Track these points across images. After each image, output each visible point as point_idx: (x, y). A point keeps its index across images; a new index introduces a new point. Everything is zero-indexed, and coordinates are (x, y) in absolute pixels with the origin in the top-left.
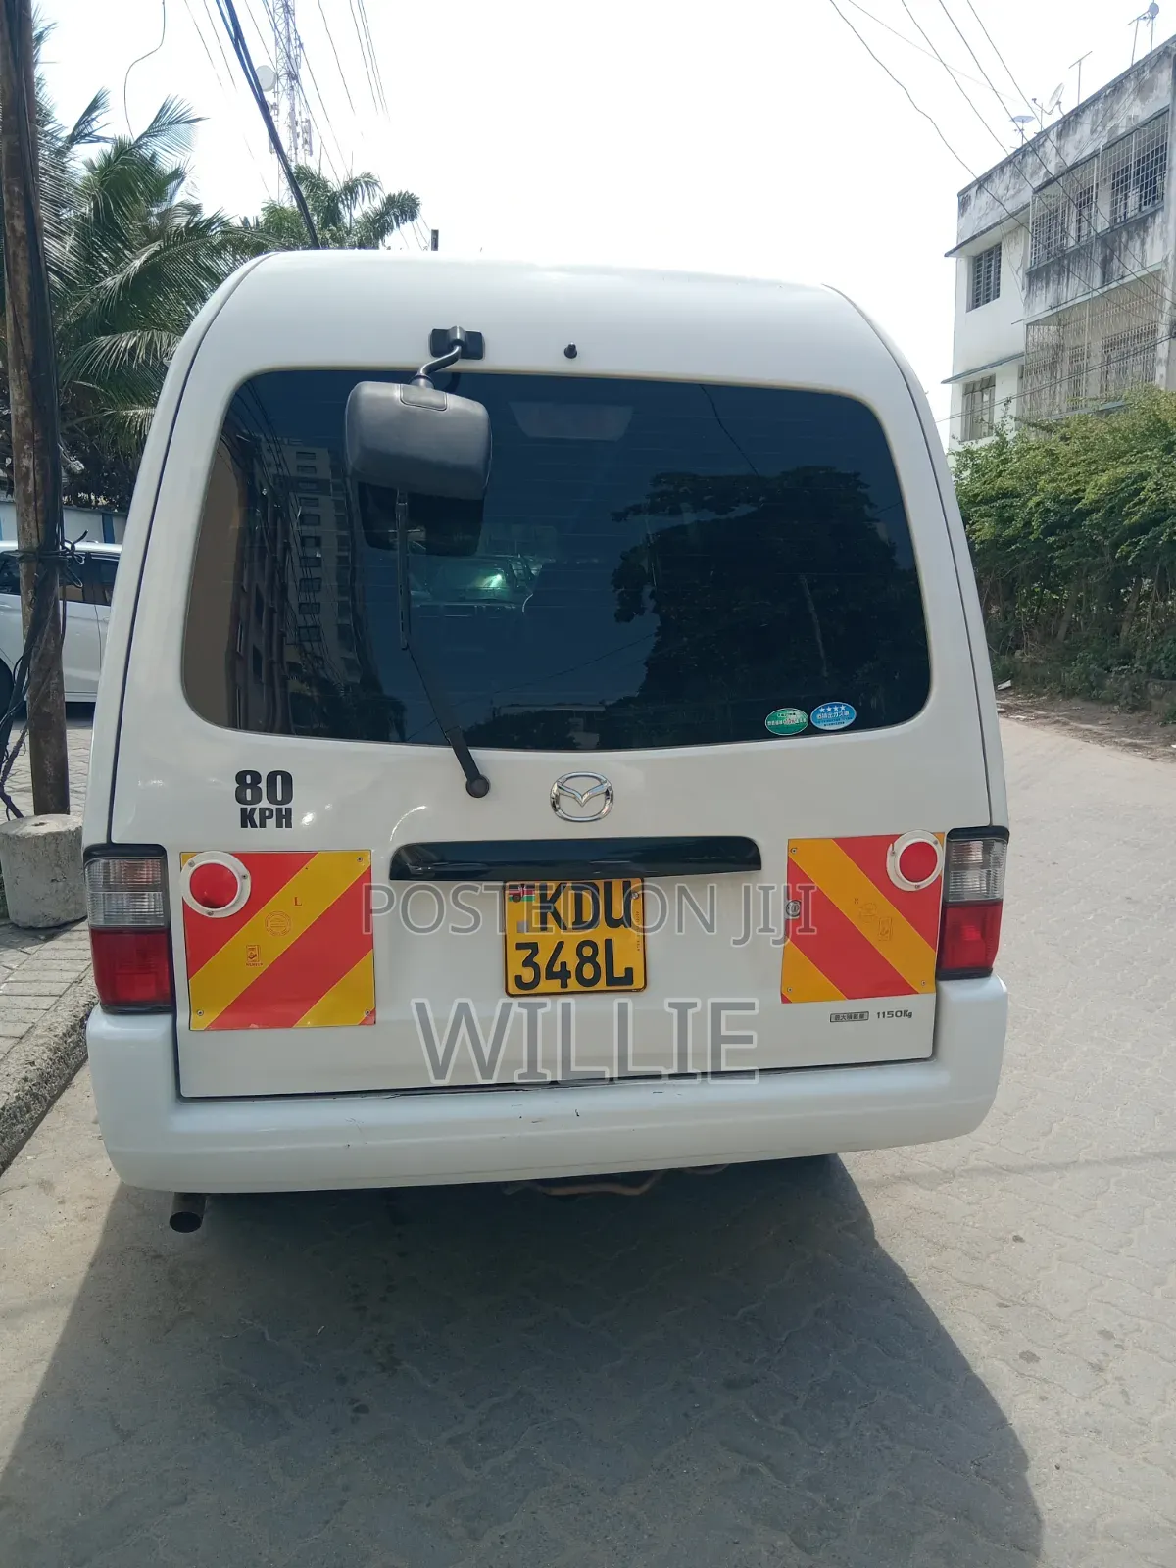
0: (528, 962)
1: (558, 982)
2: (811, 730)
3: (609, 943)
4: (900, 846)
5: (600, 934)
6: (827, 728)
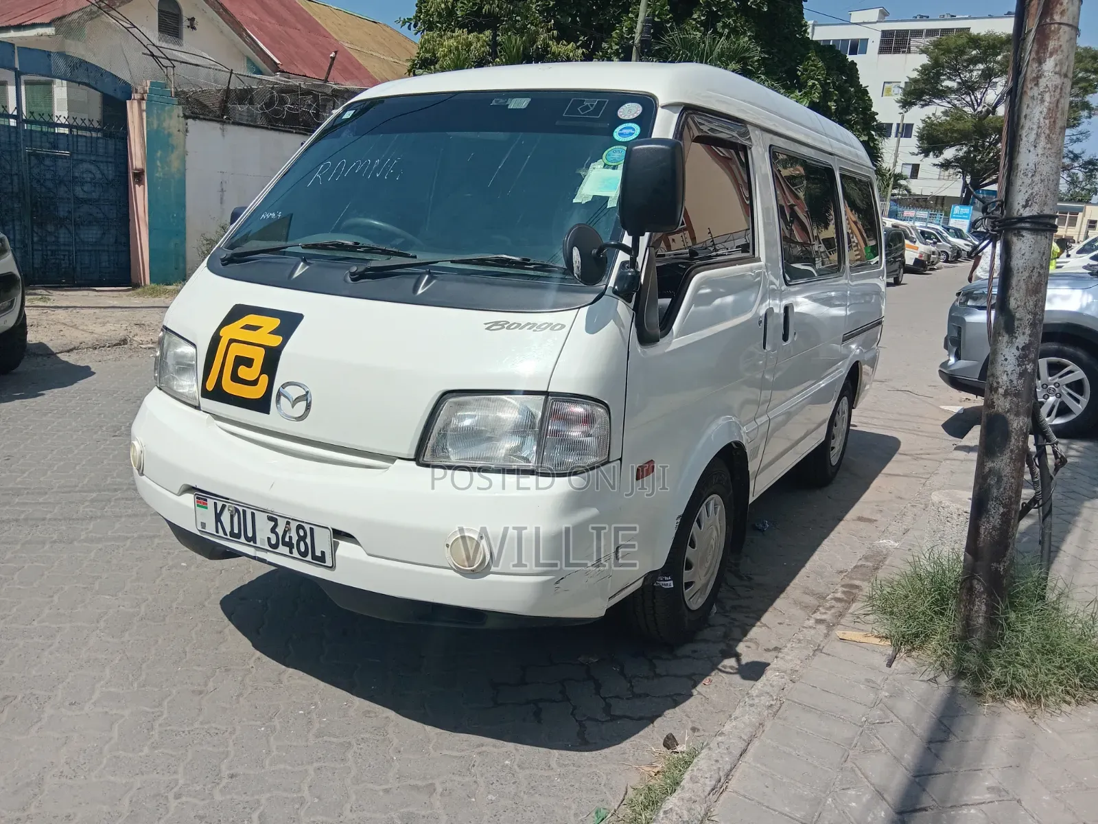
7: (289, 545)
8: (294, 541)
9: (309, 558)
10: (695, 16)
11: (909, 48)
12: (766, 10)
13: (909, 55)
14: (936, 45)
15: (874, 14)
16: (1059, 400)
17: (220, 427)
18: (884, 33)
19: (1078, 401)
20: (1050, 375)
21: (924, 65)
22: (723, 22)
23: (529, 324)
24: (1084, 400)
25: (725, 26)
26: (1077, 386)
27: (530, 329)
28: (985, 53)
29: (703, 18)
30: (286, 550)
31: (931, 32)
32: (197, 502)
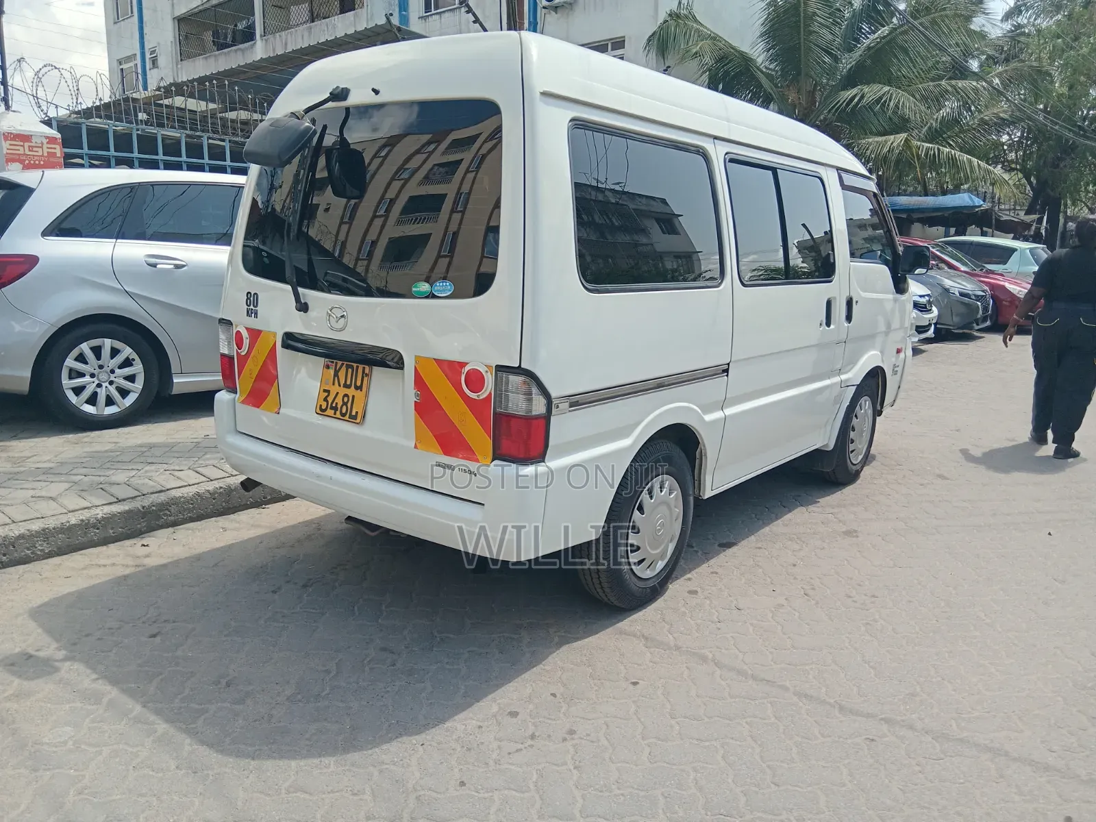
0: (326, 400)
1: (333, 411)
2: (433, 296)
3: (353, 397)
4: (467, 368)
5: (351, 392)
6: (439, 295)
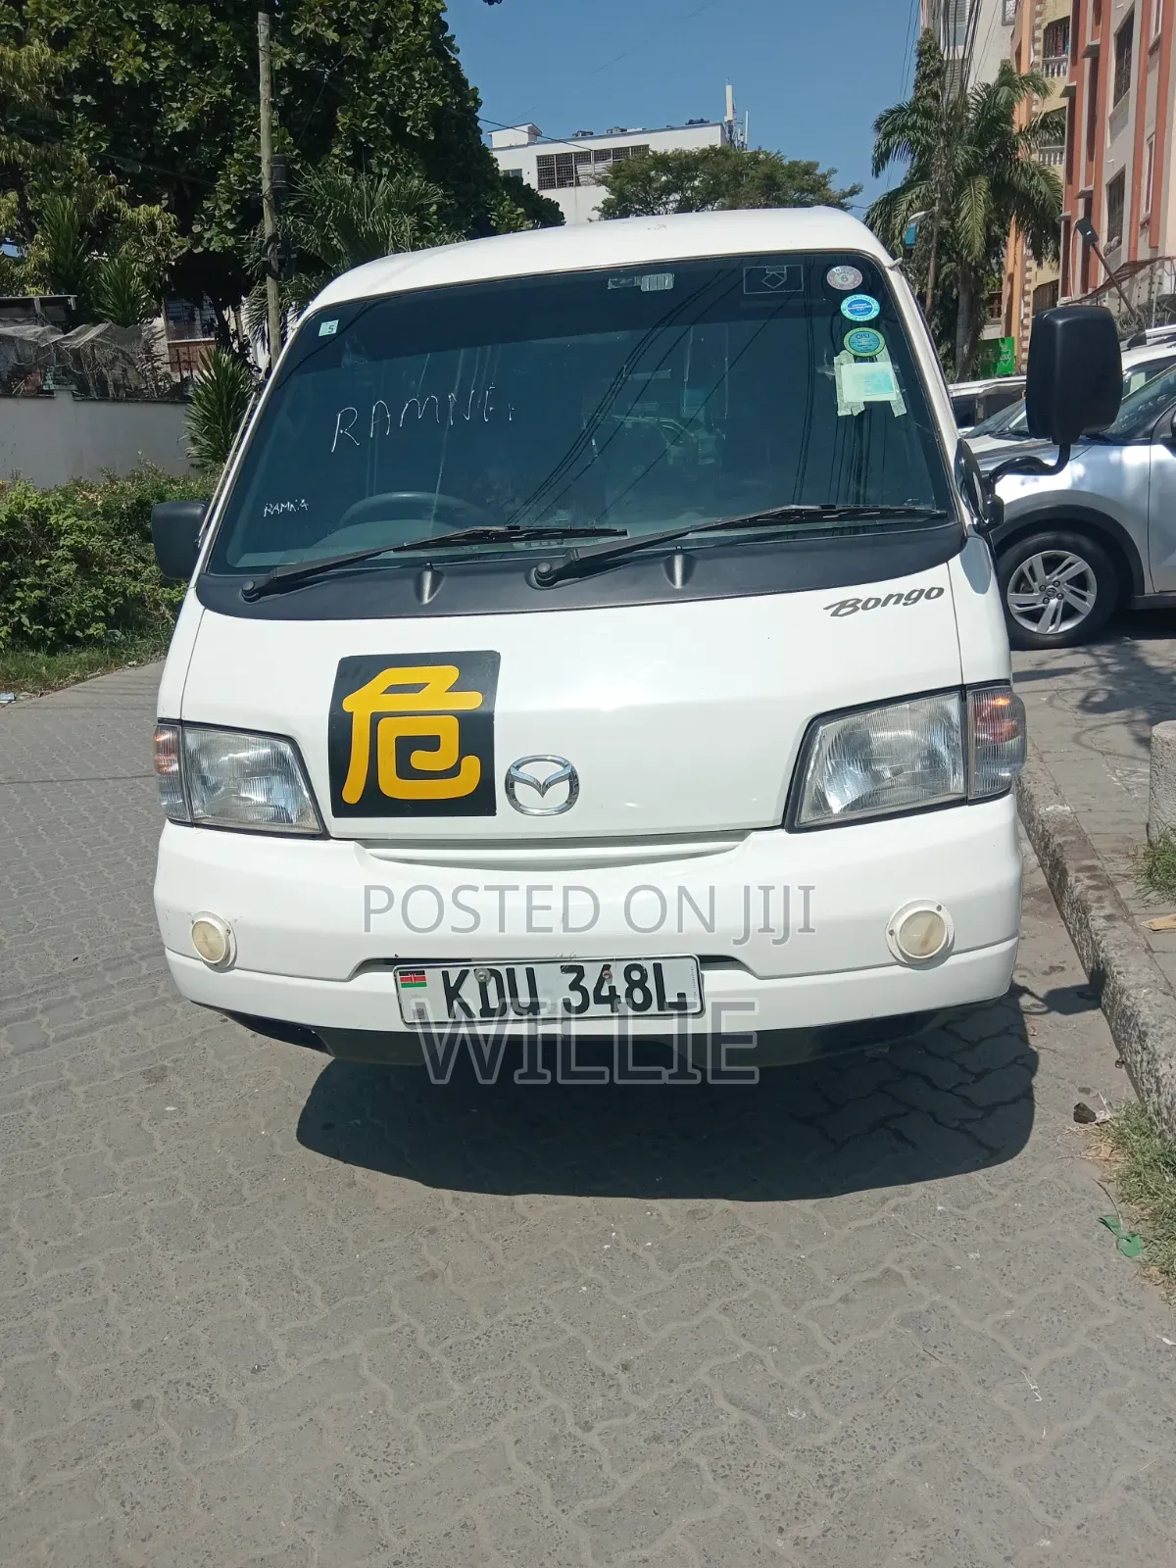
7: (612, 998)
8: (621, 991)
9: (654, 1009)
10: (336, 151)
11: (577, 178)
12: (433, 138)
13: (578, 188)
14: (616, 171)
15: (521, 135)
16: (1062, 601)
17: (378, 858)
18: (541, 160)
19: (1083, 598)
20: (1047, 574)
21: (606, 200)
22: (378, 157)
23: (890, 596)
24: (1091, 596)
25: (382, 163)
26: (1080, 581)
27: (896, 602)
28: (678, 177)
29: (348, 154)
30: (605, 1009)
31: (601, 155)
32: (402, 980)
